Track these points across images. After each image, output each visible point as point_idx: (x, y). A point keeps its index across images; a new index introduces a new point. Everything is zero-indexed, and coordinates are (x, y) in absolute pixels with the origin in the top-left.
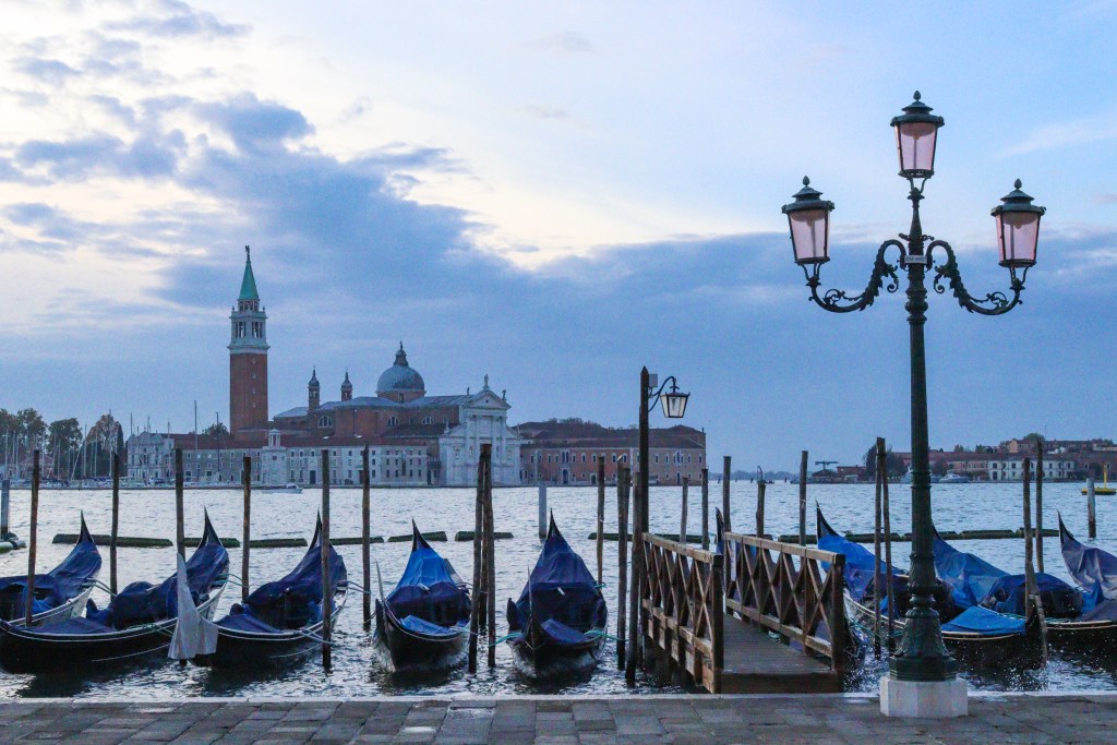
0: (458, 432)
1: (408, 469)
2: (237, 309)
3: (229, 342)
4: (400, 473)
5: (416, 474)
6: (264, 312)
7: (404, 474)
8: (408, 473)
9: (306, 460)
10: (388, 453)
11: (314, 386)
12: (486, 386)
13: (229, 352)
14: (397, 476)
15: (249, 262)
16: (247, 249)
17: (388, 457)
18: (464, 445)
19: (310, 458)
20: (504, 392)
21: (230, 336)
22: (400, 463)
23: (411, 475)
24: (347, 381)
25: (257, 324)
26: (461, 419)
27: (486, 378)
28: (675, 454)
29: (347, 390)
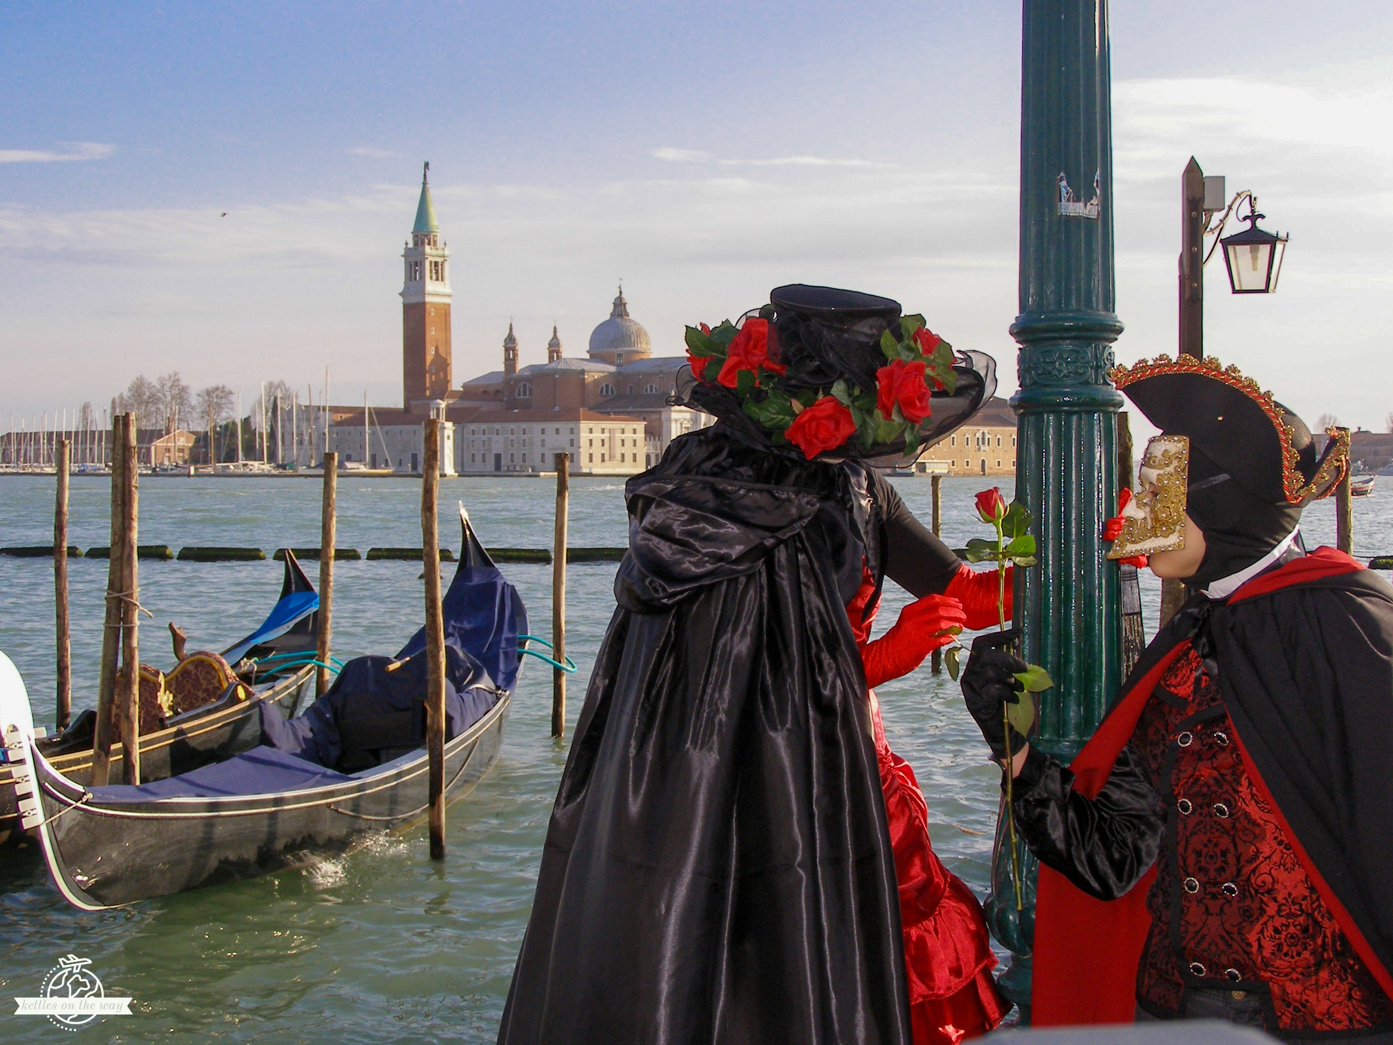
1: (619, 451)
2: (411, 245)
3: (401, 287)
4: (608, 456)
5: (629, 458)
7: (612, 458)
8: (619, 457)
9: (490, 439)
10: (591, 431)
11: (510, 344)
13: (401, 299)
14: (603, 461)
16: (427, 165)
17: (591, 436)
19: (495, 438)
21: (403, 279)
22: (608, 445)
23: (623, 460)
24: (555, 336)
25: (436, 264)
29: (554, 347)
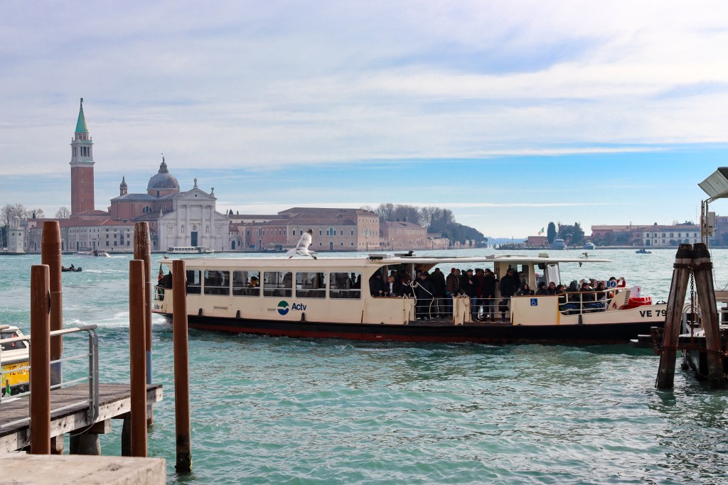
0: (171, 215)
1: (126, 240)
3: (70, 160)
4: (118, 243)
6: (91, 140)
7: (122, 243)
9: (75, 234)
10: (107, 230)
12: (195, 185)
13: (70, 166)
15: (81, 109)
16: (82, 99)
17: (107, 233)
18: (176, 224)
20: (213, 189)
22: (119, 237)
26: (174, 208)
27: (195, 181)
28: (329, 229)
